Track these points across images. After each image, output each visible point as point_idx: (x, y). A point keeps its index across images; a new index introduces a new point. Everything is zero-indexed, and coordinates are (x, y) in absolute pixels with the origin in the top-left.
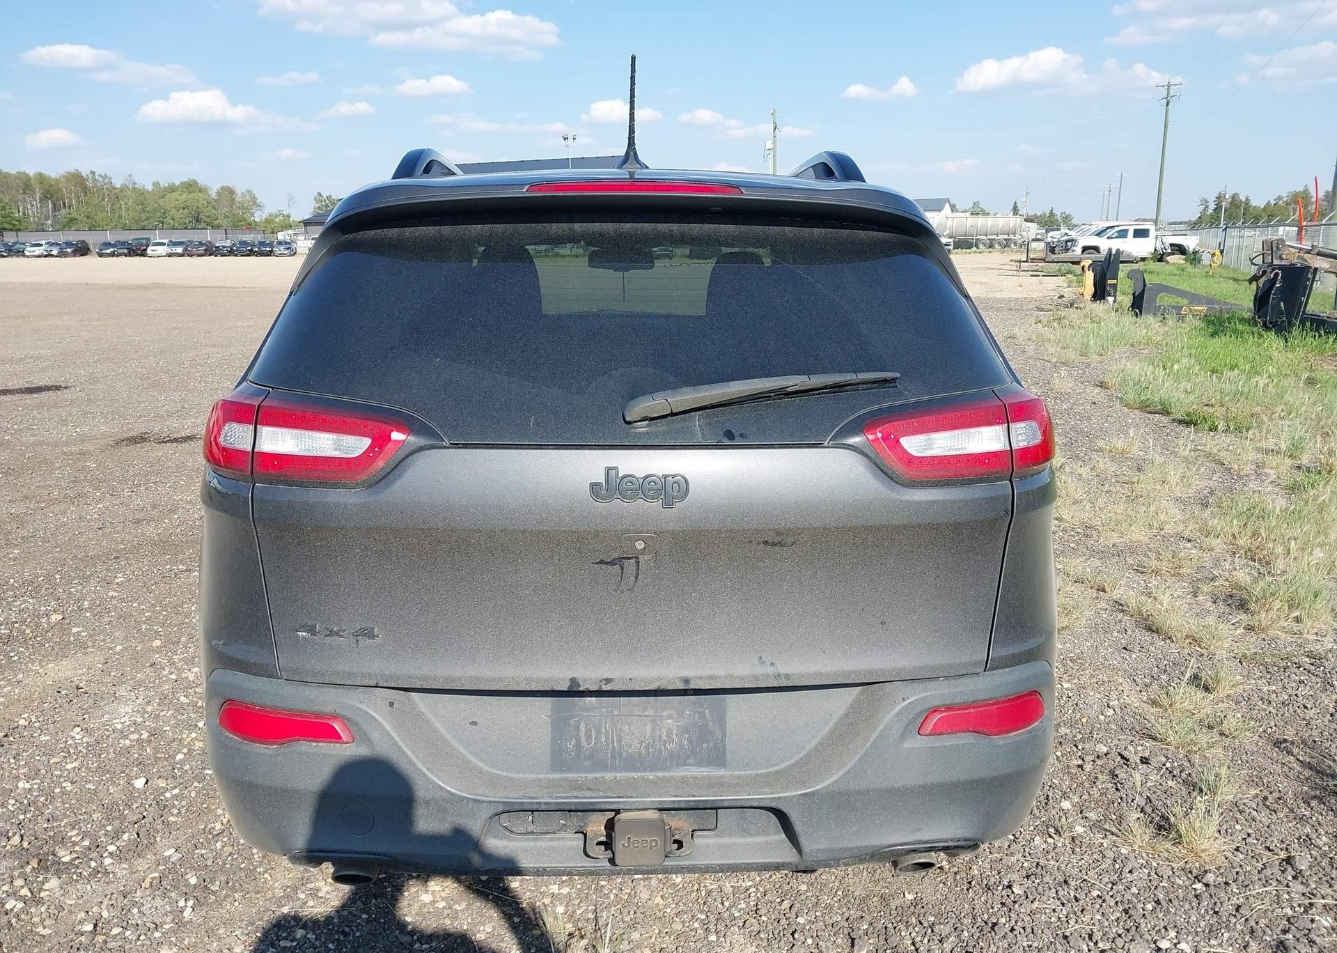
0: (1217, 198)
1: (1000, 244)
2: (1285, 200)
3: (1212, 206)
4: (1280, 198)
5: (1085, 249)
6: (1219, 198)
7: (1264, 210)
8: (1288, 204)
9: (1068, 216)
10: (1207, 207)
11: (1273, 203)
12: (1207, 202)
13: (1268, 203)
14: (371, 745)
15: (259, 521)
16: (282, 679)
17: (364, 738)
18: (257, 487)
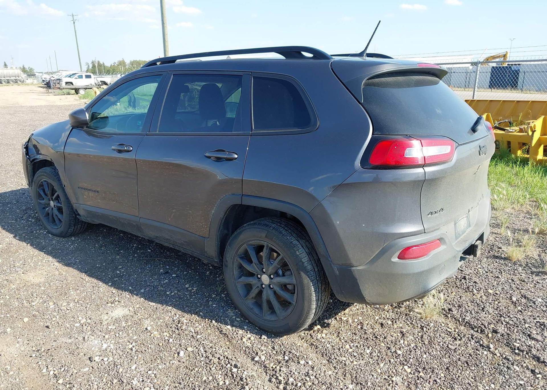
0: (92, 62)
1: (13, 81)
2: (117, 64)
3: (91, 66)
4: (115, 63)
5: (67, 83)
6: (93, 62)
7: (110, 67)
8: (118, 65)
9: (31, 69)
10: (89, 66)
11: (113, 65)
12: (88, 64)
13: (111, 65)
14: (447, 244)
15: (427, 180)
16: (425, 232)
17: (445, 243)
18: (425, 168)
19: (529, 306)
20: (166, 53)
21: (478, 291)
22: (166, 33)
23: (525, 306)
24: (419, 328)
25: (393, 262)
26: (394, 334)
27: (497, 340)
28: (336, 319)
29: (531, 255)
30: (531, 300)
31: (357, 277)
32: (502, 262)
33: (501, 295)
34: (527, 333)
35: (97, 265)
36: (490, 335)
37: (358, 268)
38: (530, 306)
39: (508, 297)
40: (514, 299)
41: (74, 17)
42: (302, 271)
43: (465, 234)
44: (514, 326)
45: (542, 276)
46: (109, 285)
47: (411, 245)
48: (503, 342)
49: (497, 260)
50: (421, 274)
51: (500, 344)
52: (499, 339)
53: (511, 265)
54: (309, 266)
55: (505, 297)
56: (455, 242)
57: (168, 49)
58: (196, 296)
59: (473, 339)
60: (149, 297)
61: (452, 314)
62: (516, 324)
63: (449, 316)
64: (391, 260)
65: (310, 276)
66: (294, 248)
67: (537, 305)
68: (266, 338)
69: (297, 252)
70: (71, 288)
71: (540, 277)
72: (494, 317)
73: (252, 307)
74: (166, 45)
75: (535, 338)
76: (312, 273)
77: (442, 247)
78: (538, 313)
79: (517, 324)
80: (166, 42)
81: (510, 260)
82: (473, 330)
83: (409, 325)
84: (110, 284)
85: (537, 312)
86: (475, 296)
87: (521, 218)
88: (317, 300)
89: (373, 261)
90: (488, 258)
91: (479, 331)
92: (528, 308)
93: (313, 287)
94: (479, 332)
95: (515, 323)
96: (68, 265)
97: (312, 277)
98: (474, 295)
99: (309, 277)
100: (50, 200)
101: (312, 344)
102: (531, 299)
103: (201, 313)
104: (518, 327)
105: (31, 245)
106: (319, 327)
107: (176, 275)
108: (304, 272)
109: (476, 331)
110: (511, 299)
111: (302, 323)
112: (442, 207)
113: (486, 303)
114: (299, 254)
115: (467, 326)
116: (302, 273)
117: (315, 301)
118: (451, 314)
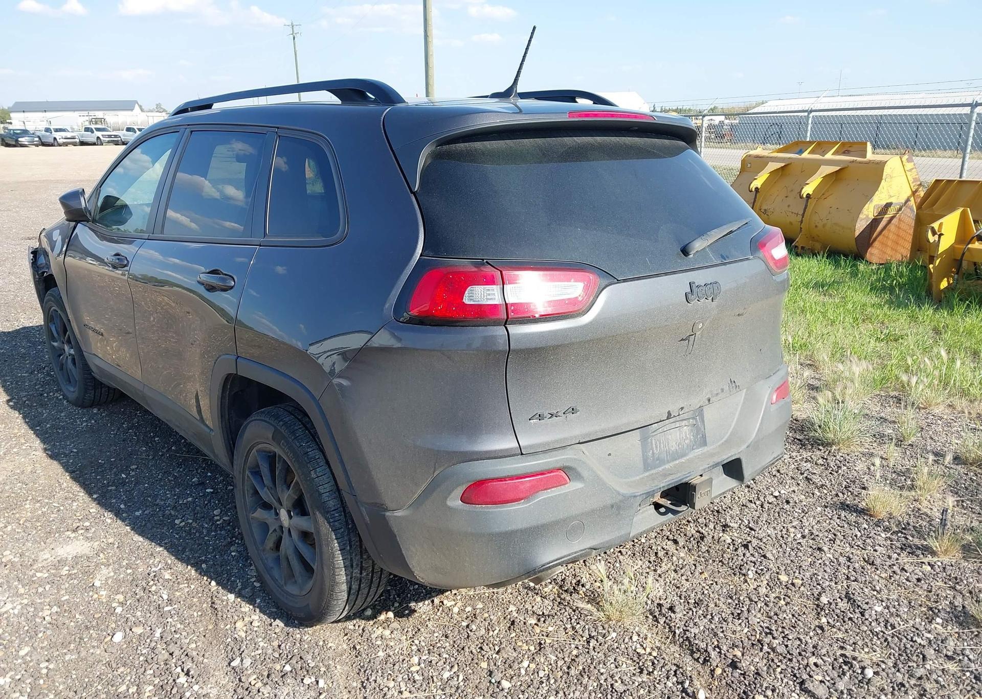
14: (584, 480)
15: (514, 351)
16: (522, 454)
17: (579, 477)
18: (510, 327)
19: (846, 619)
20: (430, 88)
21: (759, 574)
22: (430, 53)
23: (838, 617)
24: (585, 639)
25: (449, 508)
26: (525, 644)
27: (727, 683)
28: (433, 601)
29: (926, 510)
30: (859, 606)
31: (395, 531)
32: (852, 517)
33: (802, 588)
34: (801, 677)
35: (100, 461)
36: (719, 671)
37: (395, 514)
38: (850, 619)
39: (813, 594)
40: (824, 600)
41: (294, 29)
42: (318, 510)
43: (683, 460)
44: (785, 657)
45: (921, 556)
46: (92, 498)
47: (489, 477)
48: (736, 690)
49: (843, 513)
50: (509, 536)
51: (730, 692)
52: (732, 682)
53: (867, 527)
54: (331, 502)
55: (809, 593)
56: (641, 476)
57: (433, 81)
58: (219, 532)
59: (675, 675)
60: (140, 527)
61: (669, 618)
62: (790, 654)
63: (662, 621)
64: (446, 505)
65: (331, 520)
66: (309, 465)
67: (867, 619)
68: (282, 625)
69: (312, 472)
70: (30, 498)
71: (916, 557)
72: (754, 634)
73: (271, 565)
74: (430, 73)
75: (810, 691)
76: (337, 515)
77: (573, 486)
78: (859, 635)
79: (792, 654)
80: (429, 68)
81: (871, 516)
82: (692, 656)
83: (567, 631)
84: (95, 496)
85: (858, 633)
86: (746, 584)
87: (956, 429)
88: (349, 567)
89: (418, 503)
90: (826, 507)
91: (701, 661)
92: (844, 622)
93: (336, 541)
94: (699, 662)
95: (788, 652)
96: (53, 456)
97: (336, 523)
98: (746, 581)
99: (329, 523)
100: (63, 343)
101: (354, 647)
102: (859, 603)
103: (204, 566)
104: (790, 660)
105: (24, 418)
106: (391, 615)
107: (212, 490)
108: (320, 512)
109: (695, 659)
110: (818, 599)
111: (326, 607)
112: (573, 406)
113: (756, 602)
114: (315, 476)
115: (686, 645)
116: (317, 513)
117: (344, 569)
118: (666, 618)
